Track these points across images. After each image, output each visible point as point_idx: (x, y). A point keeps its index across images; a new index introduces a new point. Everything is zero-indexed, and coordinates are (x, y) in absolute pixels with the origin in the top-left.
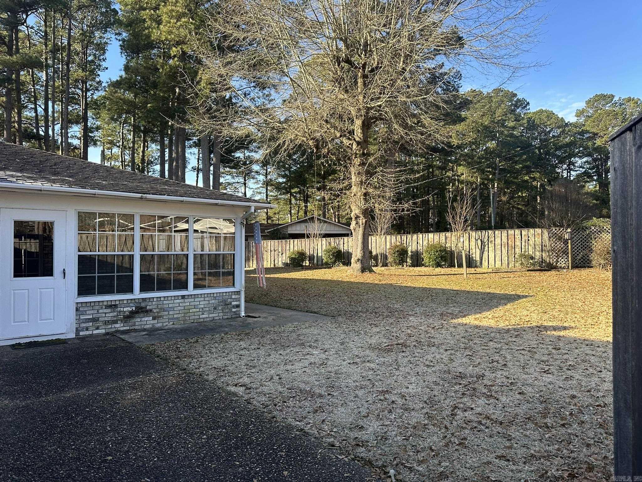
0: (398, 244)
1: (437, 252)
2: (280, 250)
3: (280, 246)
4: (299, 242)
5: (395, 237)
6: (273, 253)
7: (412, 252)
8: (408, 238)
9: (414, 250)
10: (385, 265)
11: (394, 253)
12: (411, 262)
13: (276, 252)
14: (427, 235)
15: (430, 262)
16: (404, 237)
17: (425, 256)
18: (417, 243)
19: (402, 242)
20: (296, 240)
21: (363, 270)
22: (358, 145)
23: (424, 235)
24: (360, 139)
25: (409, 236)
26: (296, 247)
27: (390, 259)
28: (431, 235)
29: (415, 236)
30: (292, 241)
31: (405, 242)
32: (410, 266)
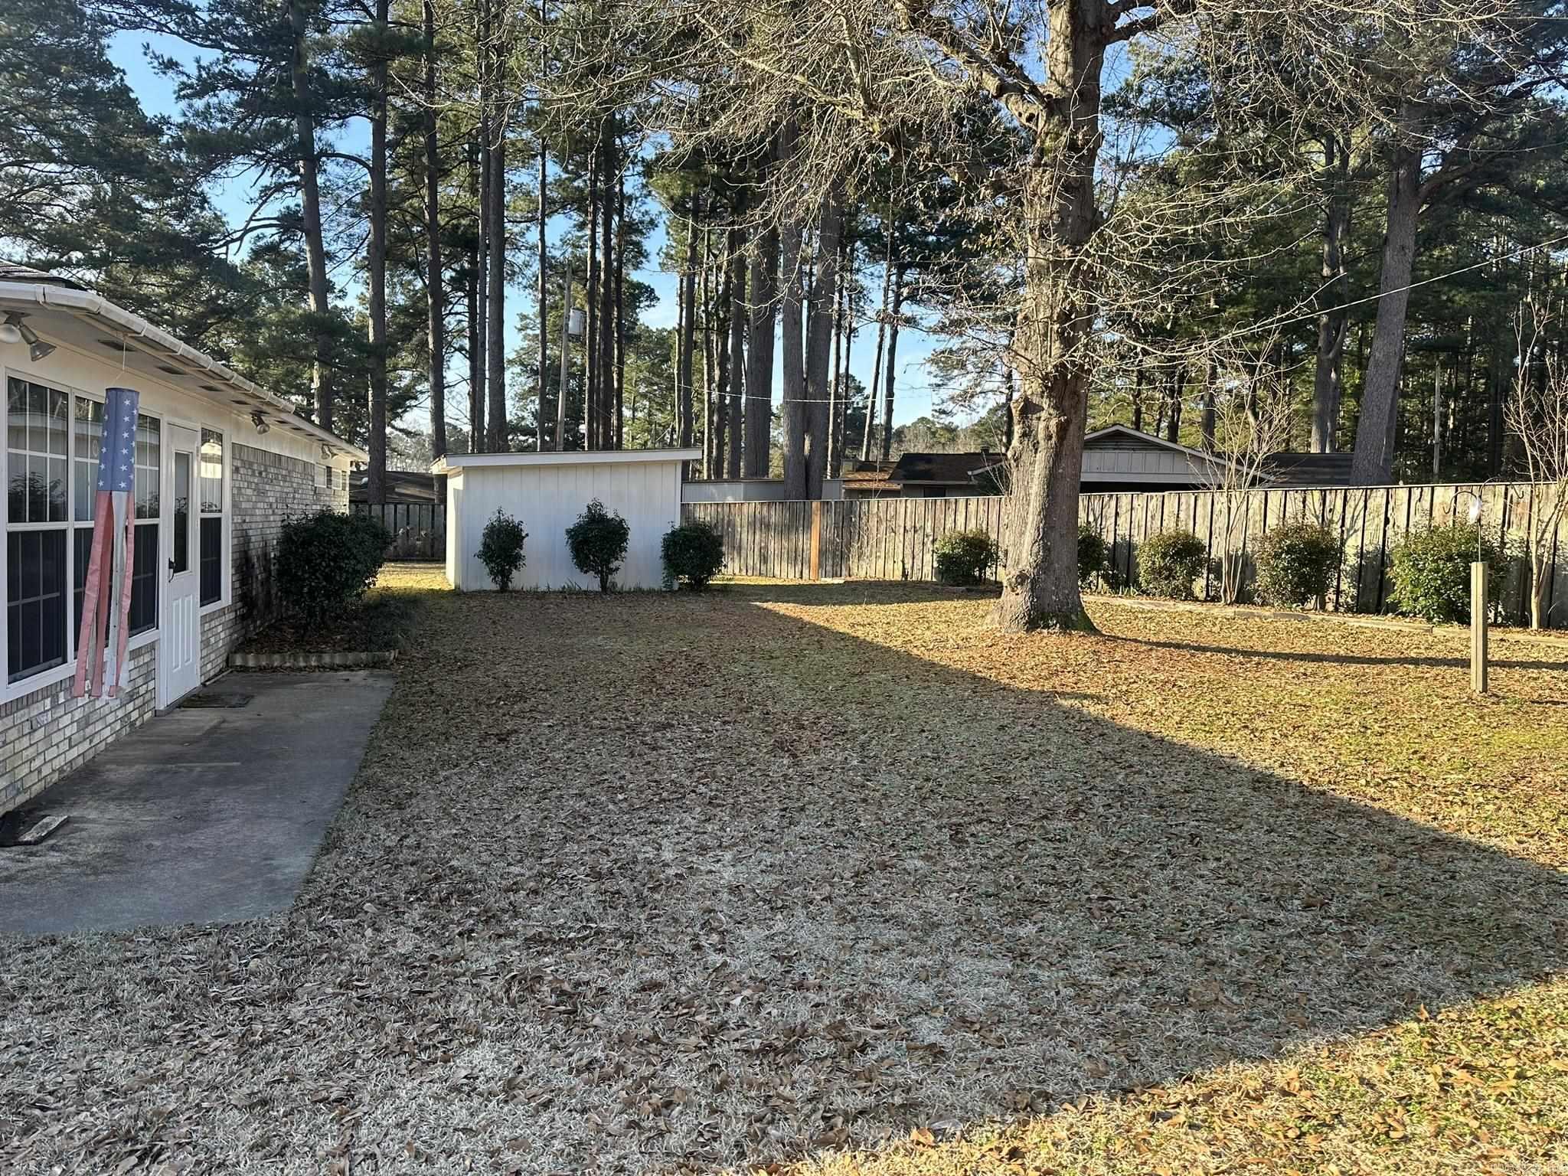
0: (1311, 520)
1: (1450, 558)
2: (929, 530)
3: (930, 517)
4: (981, 507)
5: (1299, 497)
6: (909, 535)
7: (1361, 555)
8: (1351, 503)
9: (1371, 549)
10: (1243, 597)
11: (1277, 556)
12: (1354, 591)
13: (919, 536)
14: (1427, 491)
15: (1416, 600)
16: (1335, 499)
17: (1400, 573)
18: (1387, 521)
19: (1328, 515)
20: (973, 500)
21: (1036, 620)
22: (1050, 115)
23: (1416, 492)
24: (1063, 86)
25: (1356, 495)
26: (973, 521)
27: (1263, 579)
28: (1444, 494)
29: (1378, 497)
30: (962, 500)
31: (1337, 517)
32: (1349, 609)
